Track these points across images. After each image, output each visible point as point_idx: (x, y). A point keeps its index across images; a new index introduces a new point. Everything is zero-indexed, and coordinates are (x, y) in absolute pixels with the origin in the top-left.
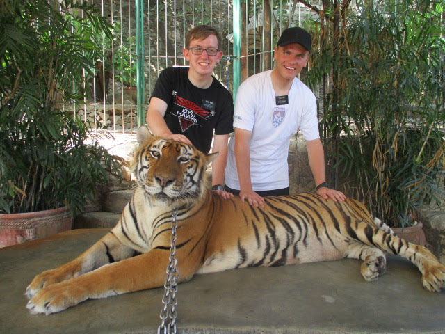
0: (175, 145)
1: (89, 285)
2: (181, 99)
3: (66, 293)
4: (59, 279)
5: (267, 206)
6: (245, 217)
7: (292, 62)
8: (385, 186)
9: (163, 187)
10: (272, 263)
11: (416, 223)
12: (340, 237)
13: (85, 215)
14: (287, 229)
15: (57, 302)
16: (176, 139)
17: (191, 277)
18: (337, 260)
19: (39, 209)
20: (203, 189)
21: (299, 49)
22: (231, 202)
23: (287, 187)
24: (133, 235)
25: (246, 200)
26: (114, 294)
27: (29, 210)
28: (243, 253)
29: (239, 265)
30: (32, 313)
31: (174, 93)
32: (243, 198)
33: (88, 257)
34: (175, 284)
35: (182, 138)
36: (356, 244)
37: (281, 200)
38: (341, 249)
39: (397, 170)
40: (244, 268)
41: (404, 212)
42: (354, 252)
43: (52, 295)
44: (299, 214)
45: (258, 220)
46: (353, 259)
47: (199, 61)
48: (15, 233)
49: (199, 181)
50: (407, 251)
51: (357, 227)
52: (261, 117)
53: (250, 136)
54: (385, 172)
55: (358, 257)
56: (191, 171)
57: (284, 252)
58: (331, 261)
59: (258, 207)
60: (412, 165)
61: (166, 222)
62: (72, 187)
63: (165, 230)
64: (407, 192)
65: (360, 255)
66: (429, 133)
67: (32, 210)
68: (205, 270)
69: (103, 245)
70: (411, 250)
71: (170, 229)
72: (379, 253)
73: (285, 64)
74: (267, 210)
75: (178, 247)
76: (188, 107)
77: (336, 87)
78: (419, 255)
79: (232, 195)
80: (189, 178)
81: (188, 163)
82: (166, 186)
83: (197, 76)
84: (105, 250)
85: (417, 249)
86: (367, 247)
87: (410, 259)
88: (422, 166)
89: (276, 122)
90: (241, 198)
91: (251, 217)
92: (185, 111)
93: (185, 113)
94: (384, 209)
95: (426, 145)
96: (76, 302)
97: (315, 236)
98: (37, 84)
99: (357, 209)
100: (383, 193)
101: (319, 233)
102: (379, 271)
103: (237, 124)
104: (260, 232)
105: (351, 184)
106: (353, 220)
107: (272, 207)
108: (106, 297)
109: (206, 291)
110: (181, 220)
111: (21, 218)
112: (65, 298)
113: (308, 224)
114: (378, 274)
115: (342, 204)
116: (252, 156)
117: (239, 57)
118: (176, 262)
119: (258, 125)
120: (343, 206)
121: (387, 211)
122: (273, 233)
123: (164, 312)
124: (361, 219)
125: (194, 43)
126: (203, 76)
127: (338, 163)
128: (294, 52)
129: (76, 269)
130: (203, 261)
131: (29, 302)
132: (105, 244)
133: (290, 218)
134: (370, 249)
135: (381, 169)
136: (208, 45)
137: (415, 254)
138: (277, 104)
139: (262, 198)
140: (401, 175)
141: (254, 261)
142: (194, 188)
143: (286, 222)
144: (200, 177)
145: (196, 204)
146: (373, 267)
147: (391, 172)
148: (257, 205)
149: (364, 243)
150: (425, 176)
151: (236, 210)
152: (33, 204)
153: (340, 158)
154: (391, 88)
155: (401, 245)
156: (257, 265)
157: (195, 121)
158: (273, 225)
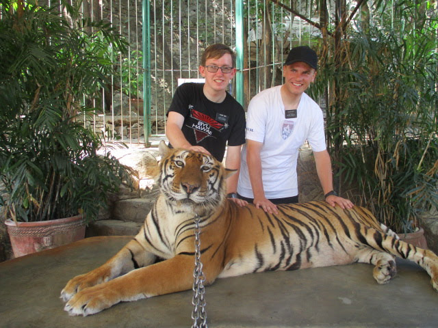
0: (197, 155)
1: (121, 288)
2: (196, 112)
3: (101, 296)
4: (91, 283)
5: (280, 213)
6: (261, 223)
7: (298, 79)
8: (387, 194)
9: (189, 194)
10: (288, 267)
11: (417, 229)
12: (351, 243)
13: (96, 223)
14: (300, 236)
15: (93, 305)
16: (196, 150)
17: (213, 280)
18: (348, 265)
19: (55, 218)
20: (222, 196)
21: (304, 67)
22: (247, 210)
23: (296, 194)
24: (156, 241)
25: (261, 207)
26: (143, 297)
27: (45, 219)
28: (260, 257)
29: (257, 269)
30: (70, 315)
31: (191, 107)
32: (258, 205)
33: (116, 263)
34: (202, 287)
35: (201, 149)
36: (365, 248)
37: (292, 208)
38: (351, 253)
39: (398, 179)
40: (262, 272)
41: (406, 219)
42: (364, 257)
43: (89, 298)
44: (311, 222)
45: (273, 226)
46: (363, 263)
47: (214, 79)
48: (32, 241)
49: (219, 189)
50: (416, 255)
51: (366, 233)
52: (271, 129)
53: (261, 147)
54: (387, 180)
55: (368, 262)
56: (212, 179)
57: (298, 256)
58: (342, 265)
59: (273, 214)
60: (413, 174)
61: (189, 229)
62: (86, 196)
63: (188, 237)
64: (409, 199)
65: (371, 260)
66: (429, 142)
67: (48, 218)
68: (225, 274)
69: (129, 251)
70: (419, 254)
71: (194, 235)
72: (390, 258)
73: (292, 81)
74: (281, 217)
75: (202, 252)
76: (204, 120)
77: (338, 100)
78: (426, 258)
79: (247, 202)
80: (210, 186)
81: (210, 171)
82: (192, 193)
83: (212, 92)
84: (131, 256)
85: (425, 253)
86: (377, 252)
87: (418, 262)
88: (423, 174)
89: (285, 134)
90: (255, 205)
91: (266, 223)
92: (200, 123)
93: (200, 126)
94: (387, 216)
95: (426, 154)
96: (110, 304)
97: (327, 242)
98: (55, 98)
99: (364, 216)
100: (385, 201)
101: (330, 239)
102: (390, 275)
103: (249, 136)
104: (275, 237)
105: (353, 192)
106: (362, 226)
107: (285, 214)
108: (136, 300)
109: (230, 294)
110: (203, 227)
111: (39, 227)
112: (101, 301)
113: (319, 231)
114: (389, 277)
115: (350, 211)
116: (263, 166)
117: (241, 70)
118: (202, 266)
119: (268, 137)
120: (351, 213)
121: (389, 218)
122: (287, 239)
123: (195, 313)
124: (369, 226)
125: (210, 61)
126: (217, 92)
127: (341, 171)
128: (300, 69)
129: (106, 274)
130: (223, 265)
131: (67, 304)
132: (130, 250)
133: (302, 225)
134: (380, 254)
135: (382, 177)
136: (223, 64)
137: (423, 258)
138: (286, 117)
139: (275, 206)
140: (403, 183)
141: (270, 266)
142: (214, 196)
143: (298, 229)
144: (220, 185)
145: (216, 211)
146: (385, 271)
147: (393, 180)
148: (271, 212)
149: (374, 249)
150: (425, 184)
151: (252, 216)
152: (49, 213)
153: (343, 167)
154: (391, 100)
155: (409, 249)
156: (273, 269)
157: (210, 133)
158: (287, 231)
